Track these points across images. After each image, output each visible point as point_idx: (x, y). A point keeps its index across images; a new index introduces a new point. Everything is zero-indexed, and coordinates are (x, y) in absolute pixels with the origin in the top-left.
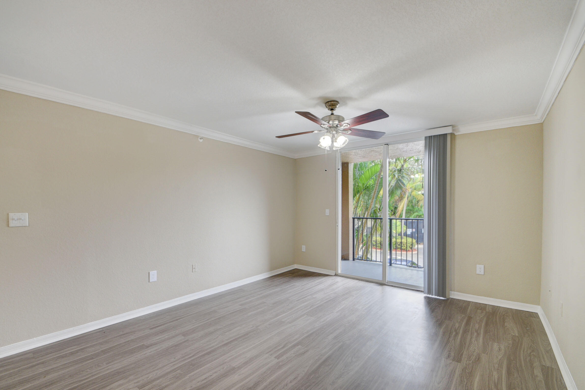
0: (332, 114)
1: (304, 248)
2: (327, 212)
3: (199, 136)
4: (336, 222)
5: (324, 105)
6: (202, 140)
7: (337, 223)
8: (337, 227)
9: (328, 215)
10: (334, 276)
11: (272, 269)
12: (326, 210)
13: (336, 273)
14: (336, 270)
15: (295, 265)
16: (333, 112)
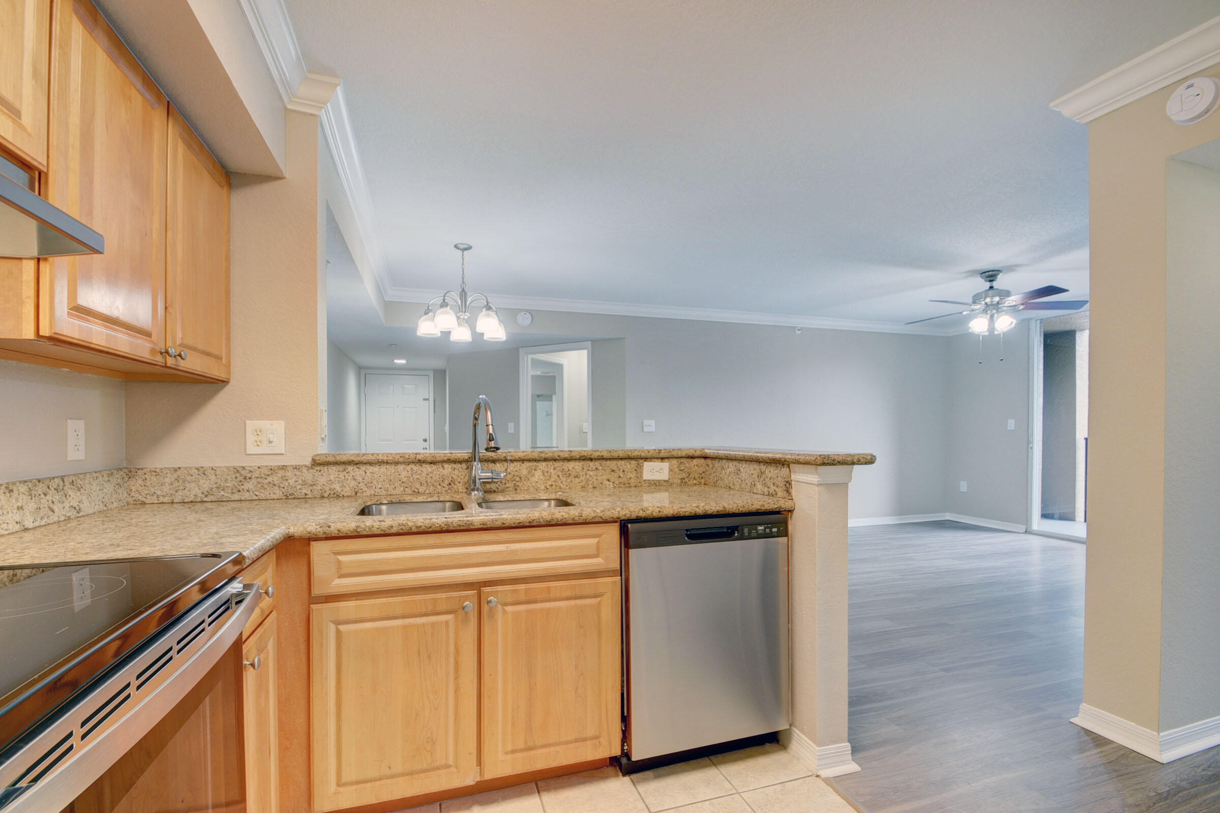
0: (991, 288)
1: (964, 486)
2: (1011, 424)
3: (796, 327)
4: (1029, 442)
5: (979, 275)
6: (800, 332)
7: (1031, 443)
8: (1030, 450)
9: (1013, 429)
10: (1023, 533)
11: (901, 511)
12: (1009, 421)
13: (1026, 529)
14: (1027, 524)
15: (947, 514)
16: (992, 284)
